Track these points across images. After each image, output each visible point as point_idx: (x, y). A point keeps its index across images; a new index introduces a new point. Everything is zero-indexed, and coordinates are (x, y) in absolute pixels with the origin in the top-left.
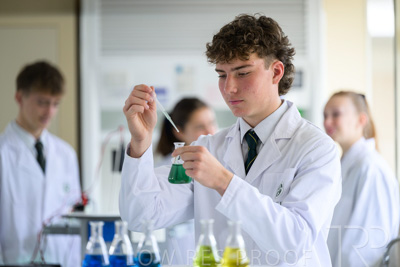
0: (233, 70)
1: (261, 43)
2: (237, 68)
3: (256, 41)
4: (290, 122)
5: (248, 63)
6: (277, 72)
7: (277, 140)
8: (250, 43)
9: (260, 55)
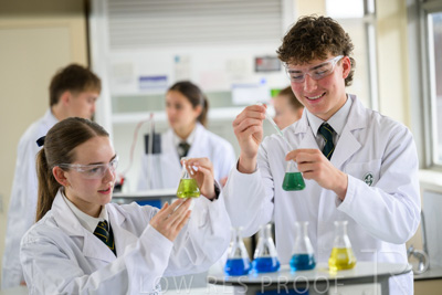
0: (311, 69)
1: (334, 42)
2: (316, 68)
3: (331, 40)
4: (359, 112)
5: (327, 61)
6: (345, 67)
7: (353, 131)
8: (326, 42)
9: (334, 54)
